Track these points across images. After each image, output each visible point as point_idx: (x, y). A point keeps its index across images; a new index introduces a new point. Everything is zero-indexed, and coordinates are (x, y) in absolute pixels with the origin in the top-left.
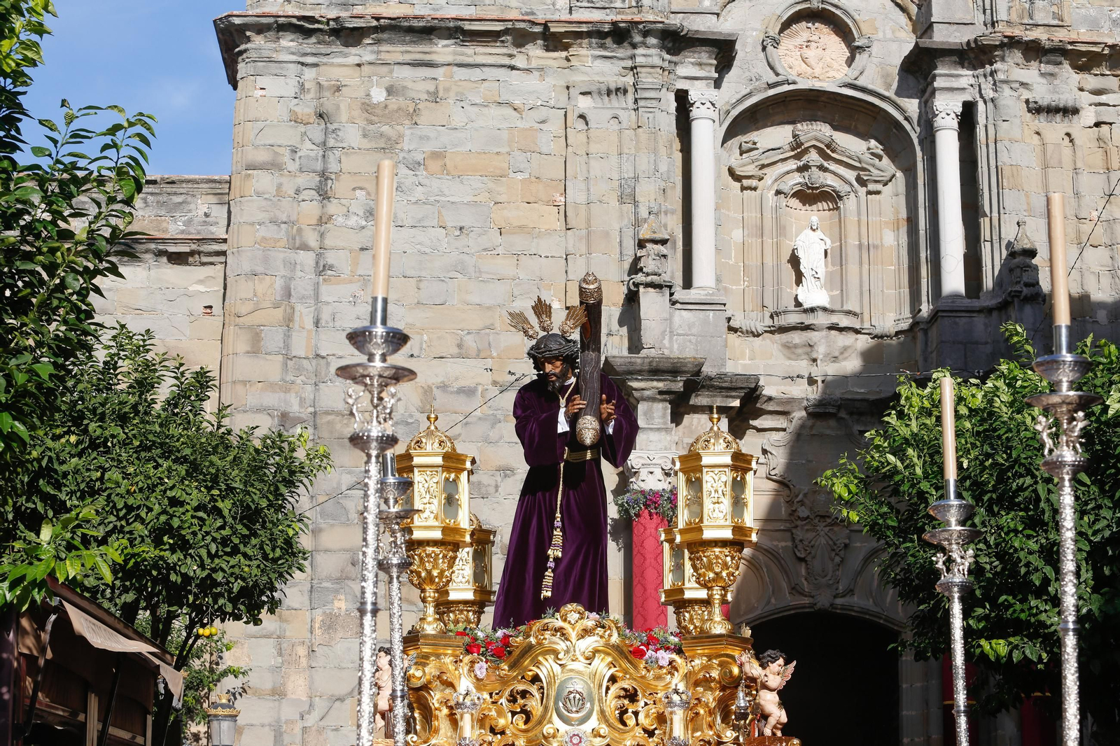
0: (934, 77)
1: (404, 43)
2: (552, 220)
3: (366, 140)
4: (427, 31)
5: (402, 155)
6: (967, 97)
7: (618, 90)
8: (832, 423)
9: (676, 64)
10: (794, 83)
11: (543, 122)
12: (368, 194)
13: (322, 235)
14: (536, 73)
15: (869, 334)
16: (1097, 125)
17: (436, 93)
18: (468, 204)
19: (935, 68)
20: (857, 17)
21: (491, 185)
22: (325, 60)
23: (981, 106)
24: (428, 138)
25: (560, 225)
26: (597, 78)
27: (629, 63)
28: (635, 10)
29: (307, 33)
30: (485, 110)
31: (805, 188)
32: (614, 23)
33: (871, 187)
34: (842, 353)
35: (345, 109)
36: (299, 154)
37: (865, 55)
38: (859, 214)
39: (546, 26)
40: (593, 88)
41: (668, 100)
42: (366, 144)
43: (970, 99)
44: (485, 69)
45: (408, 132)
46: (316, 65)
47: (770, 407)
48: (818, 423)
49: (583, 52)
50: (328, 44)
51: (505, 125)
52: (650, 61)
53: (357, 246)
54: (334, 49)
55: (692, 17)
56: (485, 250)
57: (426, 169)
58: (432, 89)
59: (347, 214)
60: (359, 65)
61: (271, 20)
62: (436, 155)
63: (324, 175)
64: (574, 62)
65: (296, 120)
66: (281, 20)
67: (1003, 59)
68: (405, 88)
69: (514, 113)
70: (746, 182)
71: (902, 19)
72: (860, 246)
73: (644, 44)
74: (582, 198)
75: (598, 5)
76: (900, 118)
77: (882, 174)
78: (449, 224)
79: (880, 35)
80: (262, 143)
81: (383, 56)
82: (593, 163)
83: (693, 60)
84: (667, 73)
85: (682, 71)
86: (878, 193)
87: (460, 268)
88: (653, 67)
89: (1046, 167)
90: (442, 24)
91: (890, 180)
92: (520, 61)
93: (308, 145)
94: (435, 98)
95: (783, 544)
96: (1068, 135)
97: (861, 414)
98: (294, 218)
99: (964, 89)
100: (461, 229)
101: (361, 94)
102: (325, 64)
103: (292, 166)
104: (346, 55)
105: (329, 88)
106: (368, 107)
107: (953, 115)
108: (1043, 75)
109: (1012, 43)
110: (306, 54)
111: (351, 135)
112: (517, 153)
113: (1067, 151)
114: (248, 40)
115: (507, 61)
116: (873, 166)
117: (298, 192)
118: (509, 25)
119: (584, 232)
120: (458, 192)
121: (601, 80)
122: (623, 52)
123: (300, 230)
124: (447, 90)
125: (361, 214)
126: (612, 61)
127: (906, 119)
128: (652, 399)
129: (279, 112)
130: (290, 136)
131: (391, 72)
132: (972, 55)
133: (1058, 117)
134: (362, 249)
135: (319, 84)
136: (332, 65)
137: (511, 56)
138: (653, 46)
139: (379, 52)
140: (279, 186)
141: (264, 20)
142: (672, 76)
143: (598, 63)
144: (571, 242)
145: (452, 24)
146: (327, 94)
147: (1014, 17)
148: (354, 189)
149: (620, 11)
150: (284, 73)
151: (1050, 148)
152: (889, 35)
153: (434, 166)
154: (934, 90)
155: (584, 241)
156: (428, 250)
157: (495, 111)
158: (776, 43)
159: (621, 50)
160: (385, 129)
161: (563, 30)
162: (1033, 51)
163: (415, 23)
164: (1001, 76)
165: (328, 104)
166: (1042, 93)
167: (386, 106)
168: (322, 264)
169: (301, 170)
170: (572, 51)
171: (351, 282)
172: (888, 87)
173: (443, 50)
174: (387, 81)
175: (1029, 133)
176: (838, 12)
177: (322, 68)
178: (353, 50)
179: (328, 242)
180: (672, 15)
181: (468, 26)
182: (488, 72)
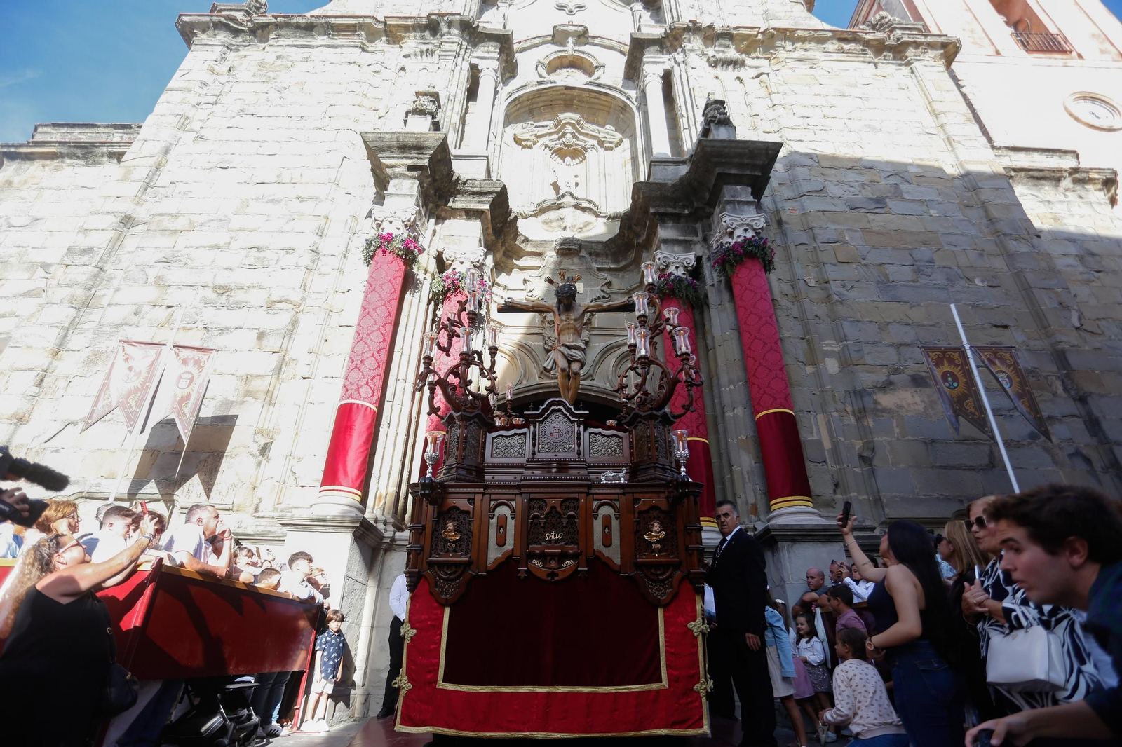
0: (643, 59)
1: (296, 38)
3: (253, 78)
4: (309, 27)
5: (275, 85)
6: (667, 67)
7: (427, 51)
8: (576, 260)
9: (472, 51)
10: (554, 82)
15: (605, 217)
16: (759, 74)
19: (644, 55)
20: (596, 57)
23: (676, 69)
24: (296, 77)
27: (439, 44)
29: (235, 32)
30: (339, 66)
31: (563, 146)
32: (428, 17)
34: (585, 226)
37: (598, 73)
38: (599, 160)
39: (385, 22)
40: (412, 53)
41: (463, 64)
42: (253, 80)
43: (669, 67)
45: (283, 75)
46: (236, 49)
47: (528, 248)
48: (565, 260)
49: (410, 40)
50: (248, 41)
51: (350, 72)
52: (451, 40)
53: (225, 126)
54: (252, 43)
56: (316, 128)
57: (289, 91)
58: (307, 57)
59: (225, 111)
61: (208, 19)
62: (298, 85)
66: (214, 19)
67: (688, 40)
68: (289, 56)
69: (356, 66)
70: (523, 143)
73: (449, 33)
76: (624, 99)
77: (613, 137)
78: (295, 115)
79: (608, 63)
80: (184, 79)
83: (483, 50)
84: (464, 51)
85: (475, 54)
86: (612, 149)
87: (295, 136)
88: (453, 42)
89: (725, 91)
90: (318, 21)
91: (619, 143)
93: (216, 83)
94: (307, 60)
95: (536, 343)
96: (738, 78)
97: (598, 255)
99: (664, 62)
100: (302, 117)
103: (199, 90)
106: (261, 64)
108: (717, 51)
109: (694, 28)
110: (231, 44)
111: (245, 76)
112: (354, 83)
114: (195, 35)
115: (359, 44)
116: (608, 133)
118: (361, 21)
120: (308, 101)
123: (192, 122)
124: (316, 57)
127: (628, 98)
128: (404, 176)
129: (203, 67)
130: (204, 77)
131: (283, 49)
132: (668, 44)
133: (731, 68)
134: (228, 128)
137: (363, 43)
138: (455, 35)
139: (278, 41)
140: (185, 98)
141: (203, 19)
142: (467, 54)
145: (323, 21)
146: (237, 59)
148: (236, 100)
150: (212, 50)
151: (726, 85)
154: (644, 65)
158: (544, 67)
159: (434, 38)
160: (269, 73)
161: (396, 24)
162: (710, 40)
163: (301, 21)
164: (687, 48)
165: (237, 62)
167: (273, 64)
170: (403, 39)
172: (616, 85)
173: (320, 41)
174: (279, 53)
175: (711, 77)
176: (585, 56)
177: (240, 51)
181: (333, 21)
182: (344, 50)
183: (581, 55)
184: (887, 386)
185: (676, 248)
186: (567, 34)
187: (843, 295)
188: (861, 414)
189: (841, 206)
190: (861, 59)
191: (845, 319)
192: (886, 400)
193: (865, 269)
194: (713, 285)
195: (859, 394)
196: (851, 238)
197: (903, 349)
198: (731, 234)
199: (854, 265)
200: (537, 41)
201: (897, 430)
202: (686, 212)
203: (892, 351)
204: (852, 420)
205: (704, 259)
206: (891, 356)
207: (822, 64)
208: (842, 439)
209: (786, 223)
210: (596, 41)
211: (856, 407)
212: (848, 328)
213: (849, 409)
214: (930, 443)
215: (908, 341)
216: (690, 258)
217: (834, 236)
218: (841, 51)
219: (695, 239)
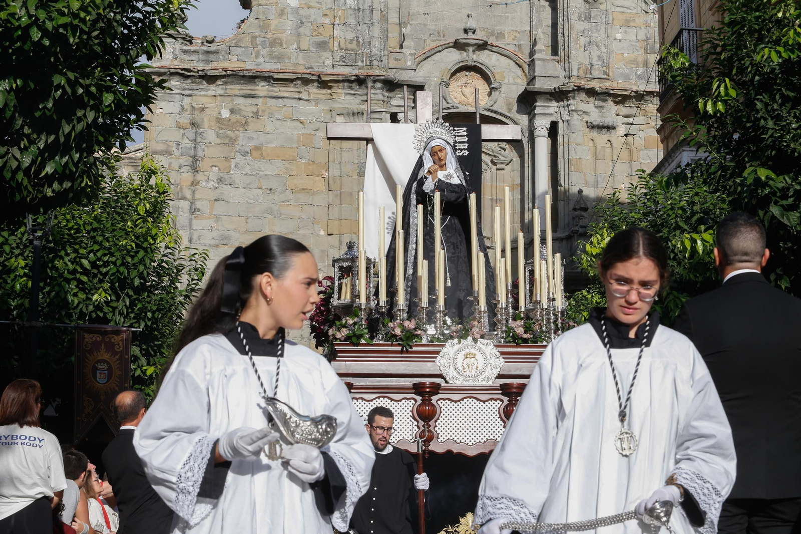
0: (535, 107)
1: (240, 84)
2: (321, 185)
3: (218, 139)
4: (252, 78)
5: (238, 148)
6: (553, 119)
7: (358, 113)
9: (391, 98)
10: (457, 108)
11: (317, 130)
12: (220, 169)
13: (194, 192)
14: (313, 103)
16: (626, 135)
17: (257, 113)
18: (275, 176)
19: (536, 101)
20: (493, 71)
21: (287, 165)
22: (195, 92)
23: (561, 124)
24: (253, 138)
25: (324, 188)
26: (347, 106)
27: (365, 98)
28: (369, 67)
29: (187, 77)
30: (285, 123)
32: (357, 76)
33: (499, 166)
35: (207, 121)
36: (181, 146)
37: (497, 93)
38: (492, 181)
39: (319, 76)
40: (345, 112)
41: (386, 119)
42: (218, 141)
43: (555, 120)
44: (285, 100)
45: (241, 135)
46: (190, 95)
49: (340, 91)
50: (198, 83)
51: (296, 132)
52: (377, 97)
53: (213, 199)
54: (201, 86)
55: (401, 71)
56: (283, 202)
57: (251, 156)
58: (255, 110)
59: (207, 181)
60: (215, 96)
61: (166, 70)
62: (257, 148)
63: (195, 158)
64: (334, 96)
65: (179, 126)
66: (172, 70)
67: (574, 98)
68: (240, 109)
69: (301, 125)
71: (519, 72)
72: (492, 200)
73: (373, 87)
74: (337, 173)
75: (348, 64)
77: (505, 159)
78: (264, 187)
79: (506, 81)
80: (160, 139)
81: (228, 91)
82: (344, 154)
83: (400, 96)
84: (386, 103)
85: (394, 102)
86: (503, 169)
87: (270, 212)
88: (378, 100)
89: (596, 159)
90: (262, 74)
91: (510, 162)
92: (304, 95)
93: (186, 141)
94: (257, 115)
96: (609, 141)
98: (178, 182)
99: (552, 114)
100: (270, 190)
101: (216, 113)
102: (196, 95)
103: (177, 153)
104: (207, 90)
105: (198, 109)
106: (219, 120)
107: (545, 129)
108: (596, 107)
109: (579, 89)
110: (185, 89)
111: (210, 136)
112: (302, 147)
113: (608, 150)
115: (297, 95)
116: (500, 154)
117: (180, 167)
118: (299, 76)
119: (338, 192)
120: (269, 169)
121: (349, 107)
122: (360, 92)
123: (181, 189)
124: (264, 111)
125: (215, 180)
126: (356, 96)
129: (170, 122)
130: (175, 135)
131: (233, 100)
132: (557, 95)
133: (604, 131)
134: (216, 200)
135: (192, 106)
136: (200, 95)
137: (299, 92)
138: (379, 89)
139: (226, 89)
140: (170, 164)
141: (162, 70)
142: (388, 105)
143: (348, 97)
144: (331, 198)
145: (267, 75)
146: (197, 112)
147: (581, 73)
148: (212, 166)
149: (360, 68)
150: (173, 100)
151: (598, 149)
152: (511, 81)
153: (256, 154)
154: (535, 115)
155: (338, 197)
156: (252, 201)
157: (289, 123)
158: (448, 85)
159: (361, 90)
160: (229, 133)
161: (329, 79)
162: (591, 92)
163: (247, 74)
164: (572, 108)
165: (198, 117)
166: (595, 117)
167: (230, 120)
168: (193, 208)
169: (182, 155)
170: (334, 90)
171: (209, 218)
172: (510, 110)
173: (262, 88)
174: (230, 105)
175: (587, 140)
176: (483, 67)
177: (194, 97)
178: (212, 87)
179: (197, 196)
180: (389, 70)
181: (276, 76)
182: (287, 102)
183: (480, 66)
186: (468, 45)
200: (440, 49)
210: (494, 49)
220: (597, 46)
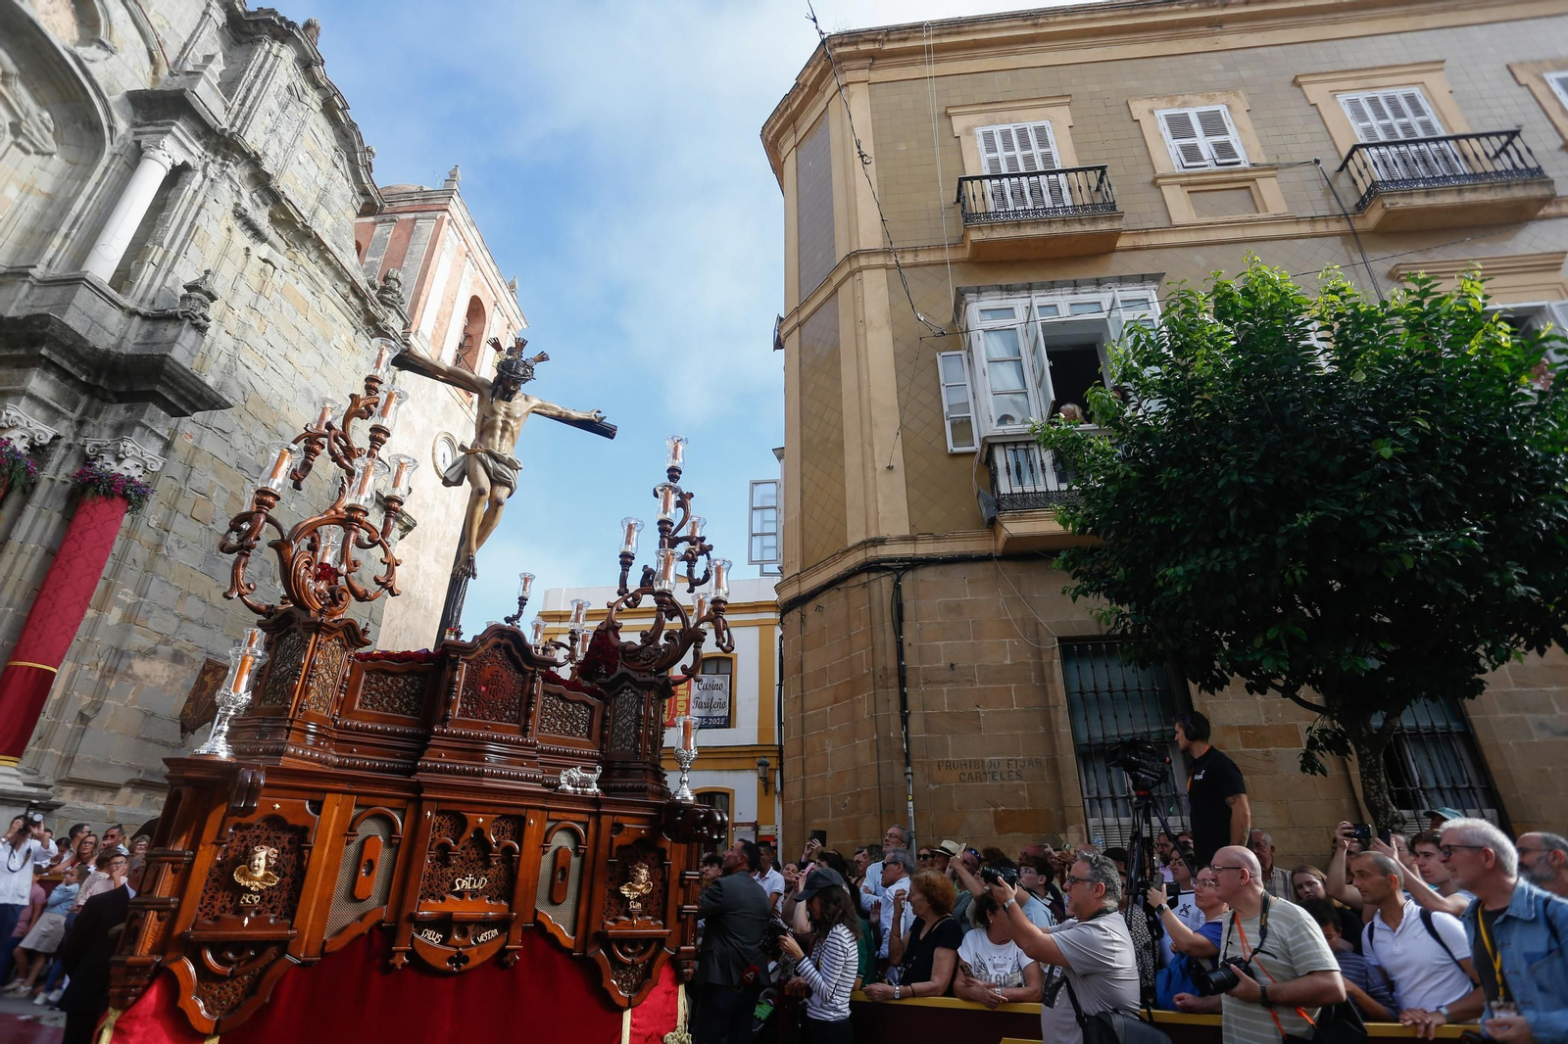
0: (173, 124)
6: (191, 162)
16: (267, 261)
19: (178, 119)
20: (114, 25)
23: (199, 176)
33: (23, 142)
43: (192, 164)
67: (236, 165)
76: (106, 124)
79: (124, 55)
86: (26, 152)
89: (224, 253)
91: (47, 155)
96: (248, 249)
99: (192, 154)
107: (170, 161)
108: (253, 198)
113: (241, 259)
116: (38, 130)
127: (111, 128)
151: (231, 246)
152: (129, 65)
154: (169, 132)
164: (229, 170)
166: (247, 208)
172: (111, 91)
175: (224, 225)
184: (148, 654)
185: (39, 412)
187: (173, 551)
188: (109, 672)
189: (231, 461)
190: (352, 319)
191: (157, 575)
192: (140, 667)
193: (208, 532)
194: (52, 480)
195: (120, 653)
196: (218, 496)
197: (186, 624)
198: (119, 460)
199: (201, 526)
201: (130, 697)
202: (83, 378)
203: (176, 621)
204: (98, 674)
205: (63, 442)
206: (170, 625)
207: (323, 298)
208: (76, 694)
209: (175, 451)
211: (108, 665)
212: (154, 588)
213: (101, 664)
214: (149, 715)
215: (193, 617)
216: (45, 433)
217: (204, 486)
218: (345, 298)
219: (70, 414)
220: (280, 141)
